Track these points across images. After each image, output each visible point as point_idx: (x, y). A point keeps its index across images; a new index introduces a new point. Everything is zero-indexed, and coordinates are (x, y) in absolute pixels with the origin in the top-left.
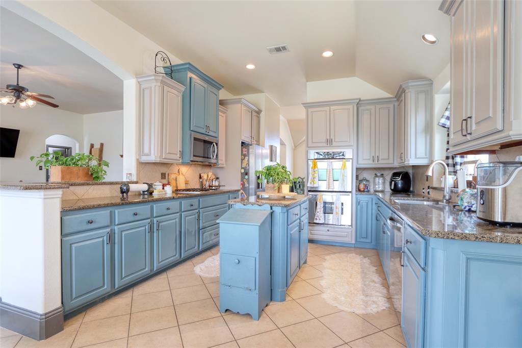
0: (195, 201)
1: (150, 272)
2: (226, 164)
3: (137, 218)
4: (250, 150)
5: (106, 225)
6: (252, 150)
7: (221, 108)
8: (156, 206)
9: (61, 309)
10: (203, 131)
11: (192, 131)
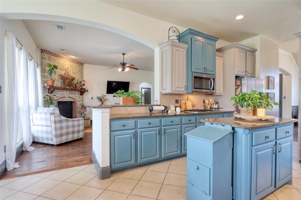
0: (193, 118)
1: (159, 158)
2: (223, 93)
3: (150, 126)
4: (242, 81)
5: (132, 128)
6: (244, 81)
7: (218, 54)
8: (163, 120)
9: (109, 167)
10: (202, 71)
11: (193, 72)
